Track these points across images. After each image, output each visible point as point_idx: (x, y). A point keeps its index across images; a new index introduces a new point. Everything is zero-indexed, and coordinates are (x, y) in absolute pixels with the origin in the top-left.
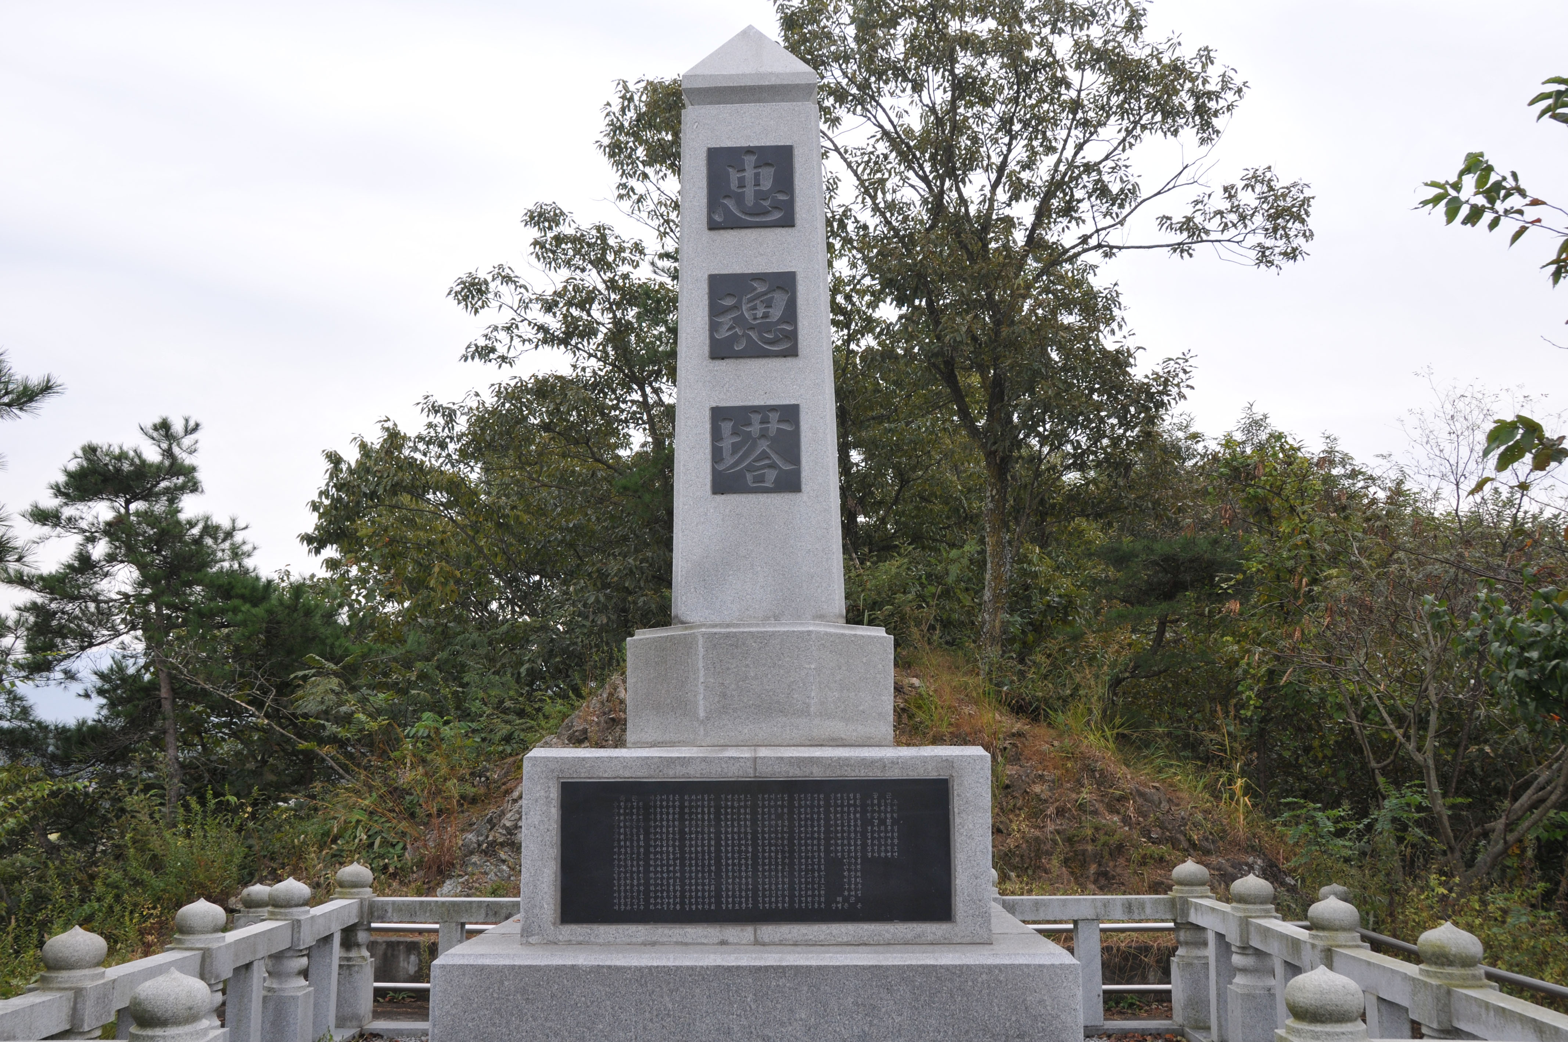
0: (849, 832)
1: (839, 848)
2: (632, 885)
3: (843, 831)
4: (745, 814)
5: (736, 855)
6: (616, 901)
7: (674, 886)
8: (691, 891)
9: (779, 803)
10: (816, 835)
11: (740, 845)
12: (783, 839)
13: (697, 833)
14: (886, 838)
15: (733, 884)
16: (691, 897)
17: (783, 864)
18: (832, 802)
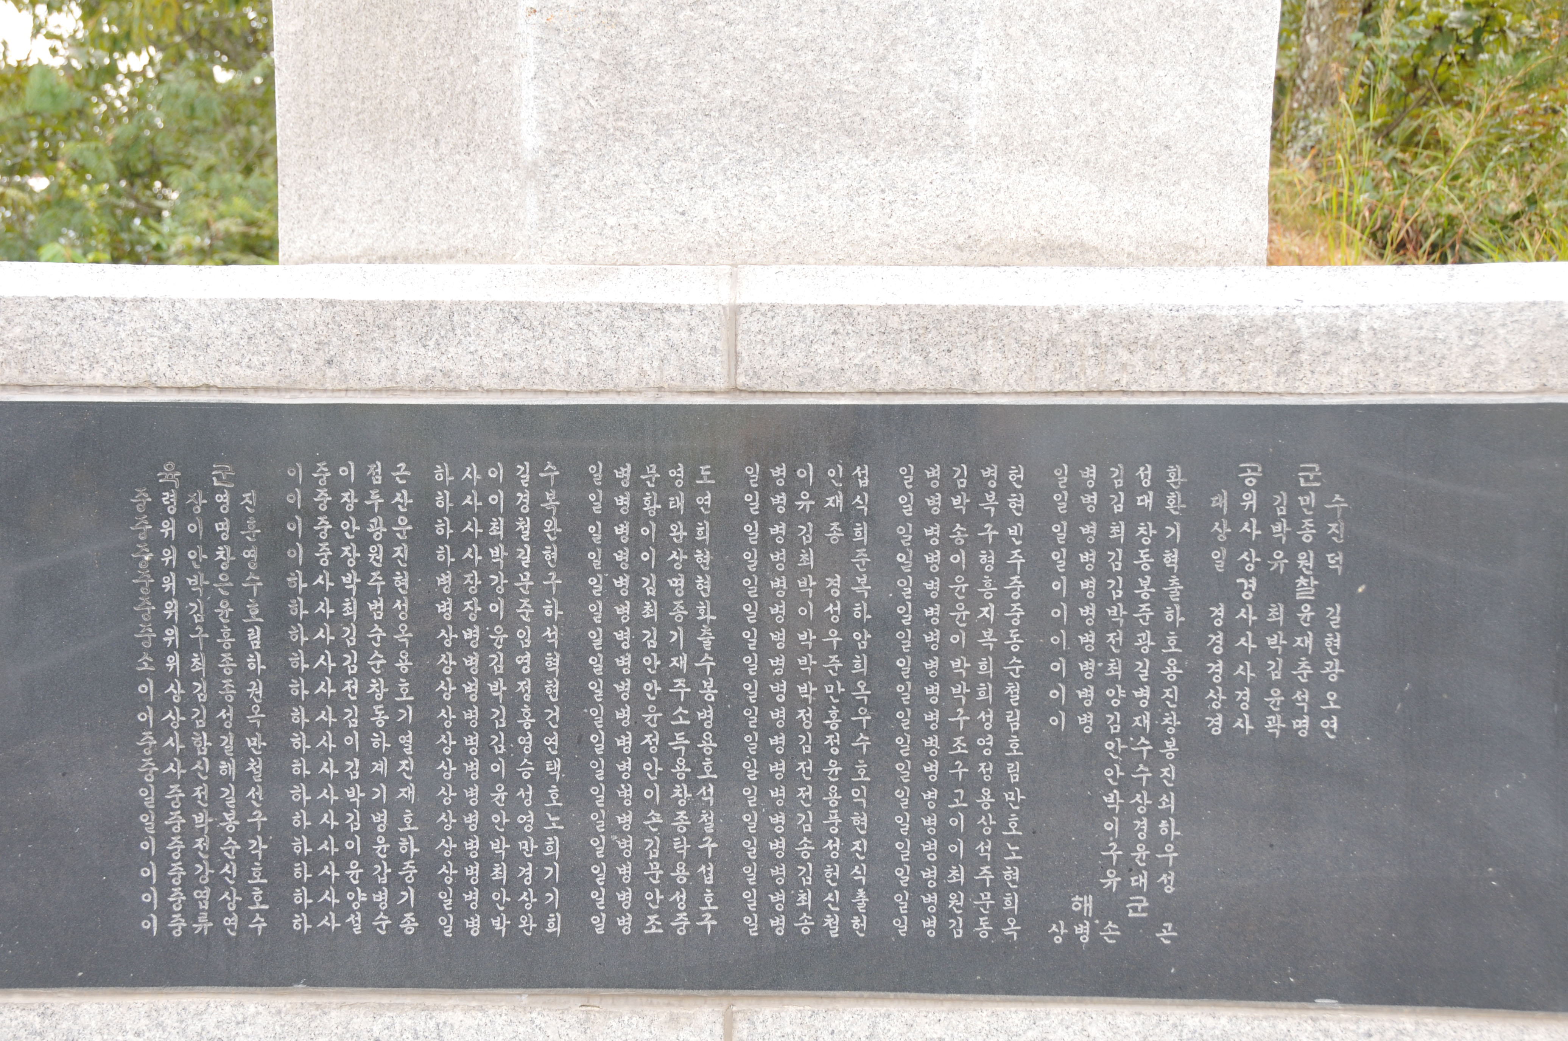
0: (1132, 628)
1: (1087, 694)
2: (217, 835)
3: (1104, 625)
4: (691, 544)
5: (652, 716)
6: (150, 897)
7: (393, 837)
8: (461, 858)
9: (835, 501)
10: (988, 638)
11: (666, 676)
12: (847, 650)
13: (486, 620)
14: (1291, 656)
15: (639, 831)
16: (462, 884)
17: (849, 755)
18: (1061, 502)
